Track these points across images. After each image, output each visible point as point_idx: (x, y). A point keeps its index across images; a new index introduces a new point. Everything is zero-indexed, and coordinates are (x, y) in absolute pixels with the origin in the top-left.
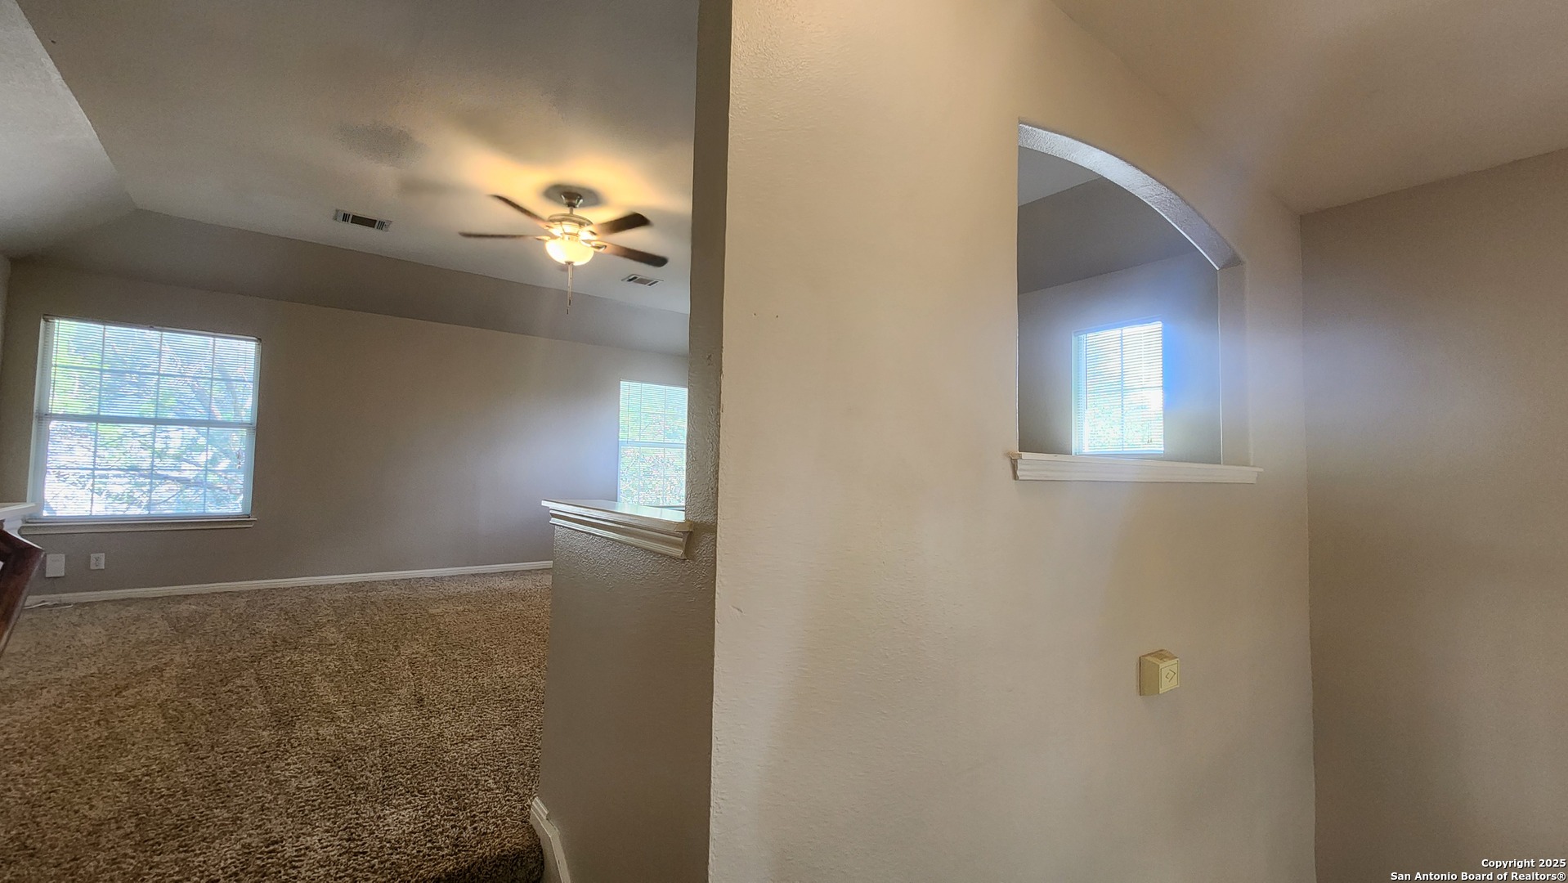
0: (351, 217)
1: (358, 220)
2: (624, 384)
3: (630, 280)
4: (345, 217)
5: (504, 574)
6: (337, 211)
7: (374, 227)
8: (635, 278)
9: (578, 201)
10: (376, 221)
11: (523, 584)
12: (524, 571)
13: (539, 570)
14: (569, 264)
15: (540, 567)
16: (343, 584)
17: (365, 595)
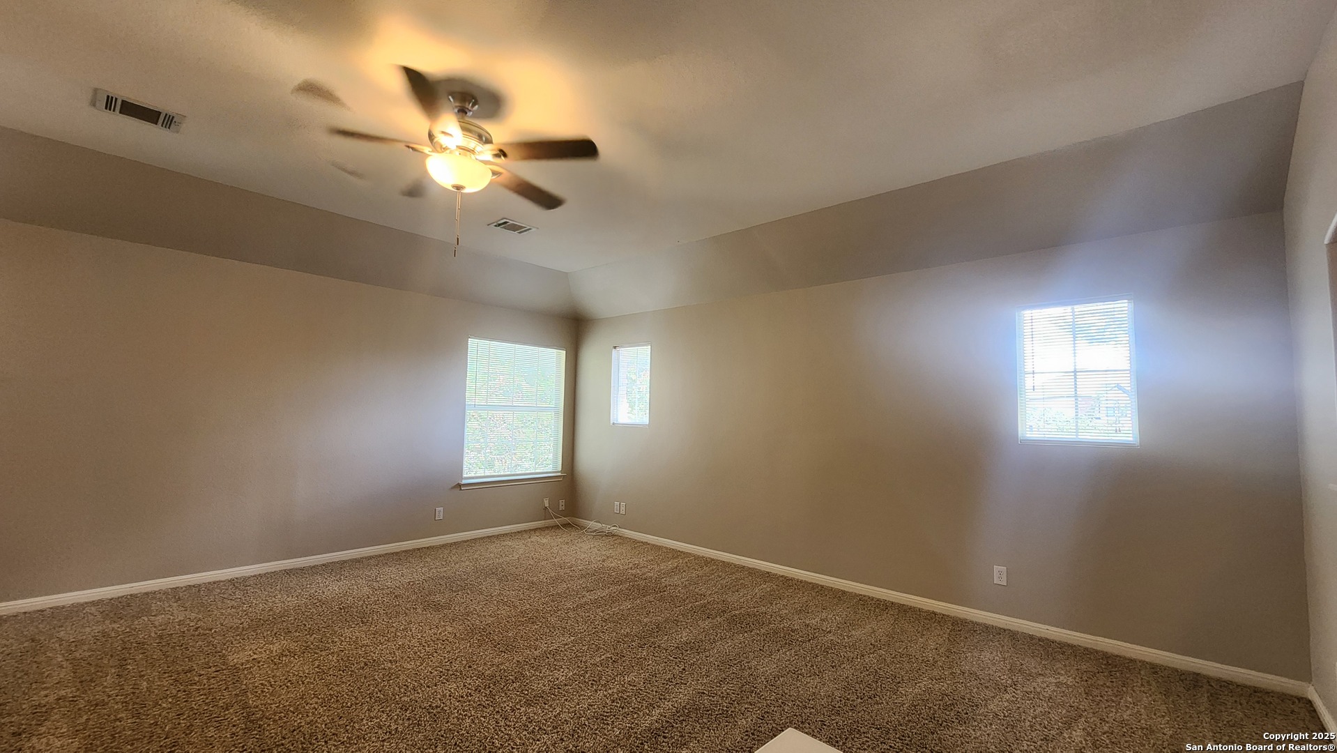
0: (119, 103)
1: (130, 109)
2: (472, 342)
3: (499, 225)
4: (110, 103)
5: (327, 568)
6: (96, 90)
7: (156, 123)
8: (505, 223)
9: (473, 106)
10: (159, 113)
11: (356, 587)
12: (351, 560)
13: (371, 558)
14: (457, 189)
15: (372, 554)
16: (93, 603)
17: (129, 627)
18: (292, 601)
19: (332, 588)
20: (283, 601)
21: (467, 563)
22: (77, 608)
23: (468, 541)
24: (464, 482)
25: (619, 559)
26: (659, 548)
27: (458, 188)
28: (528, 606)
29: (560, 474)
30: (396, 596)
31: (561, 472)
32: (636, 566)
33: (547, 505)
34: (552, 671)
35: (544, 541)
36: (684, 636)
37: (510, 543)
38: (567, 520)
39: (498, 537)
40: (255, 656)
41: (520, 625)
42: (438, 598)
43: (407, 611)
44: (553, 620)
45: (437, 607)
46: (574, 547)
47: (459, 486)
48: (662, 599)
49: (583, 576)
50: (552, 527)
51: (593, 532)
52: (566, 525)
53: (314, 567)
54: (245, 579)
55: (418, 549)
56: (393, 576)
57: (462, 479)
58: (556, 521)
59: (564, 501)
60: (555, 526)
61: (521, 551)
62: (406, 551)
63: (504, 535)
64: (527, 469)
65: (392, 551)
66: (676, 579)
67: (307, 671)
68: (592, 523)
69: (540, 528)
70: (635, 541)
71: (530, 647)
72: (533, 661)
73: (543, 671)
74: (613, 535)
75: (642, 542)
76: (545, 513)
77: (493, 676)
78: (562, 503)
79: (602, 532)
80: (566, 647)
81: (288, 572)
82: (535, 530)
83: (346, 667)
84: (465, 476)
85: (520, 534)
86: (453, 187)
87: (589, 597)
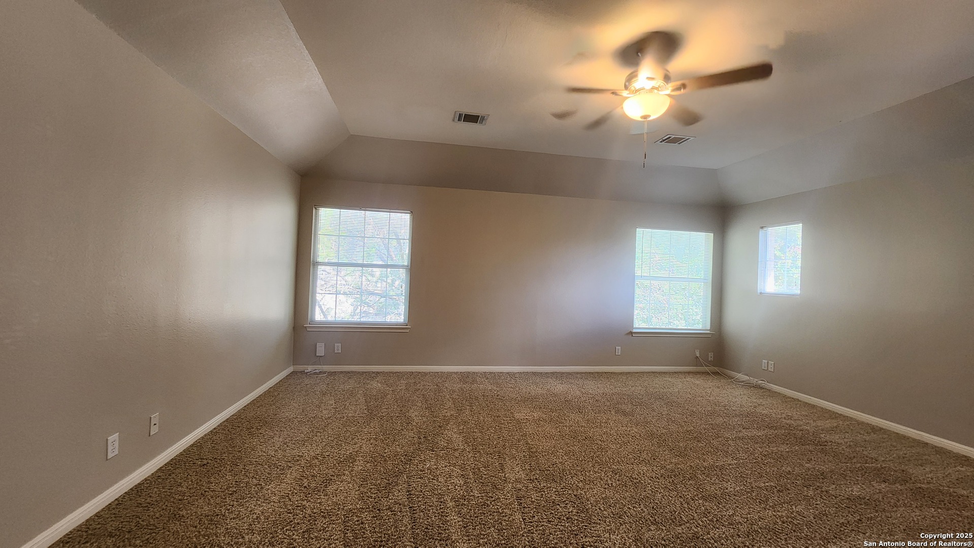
0: (463, 116)
1: (467, 118)
2: (639, 231)
3: (664, 140)
4: (460, 117)
6: (455, 113)
7: (477, 123)
8: (669, 138)
10: (479, 116)
11: (572, 390)
12: (567, 373)
13: (577, 373)
14: (645, 119)
15: (578, 371)
16: (456, 373)
17: (470, 387)
18: (540, 391)
19: (559, 387)
20: (535, 390)
21: (640, 388)
22: (450, 374)
23: (638, 373)
24: (634, 331)
25: (768, 408)
26: (813, 406)
27: (645, 117)
28: (692, 428)
29: (708, 332)
30: (596, 400)
31: (710, 330)
32: (791, 418)
33: (698, 355)
34: (721, 481)
35: (698, 382)
36: (856, 491)
37: (670, 379)
38: (716, 369)
39: (661, 373)
40: (527, 417)
41: (687, 440)
42: (624, 407)
43: (605, 412)
44: (715, 443)
45: (625, 414)
46: (725, 391)
47: (631, 333)
48: (822, 451)
49: (736, 416)
50: (703, 373)
51: (739, 382)
52: (716, 373)
53: (547, 373)
54: (514, 374)
55: (605, 373)
56: (593, 388)
57: (633, 328)
58: (706, 369)
59: (712, 353)
60: (706, 372)
61: (680, 386)
62: (598, 373)
63: (664, 373)
64: (678, 326)
65: (589, 371)
66: (836, 438)
67: (554, 433)
68: (739, 375)
69: (692, 372)
70: (785, 396)
71: (699, 458)
72: (703, 469)
73: (713, 479)
74: (762, 388)
75: (793, 398)
76: (697, 362)
77: (673, 471)
78: (711, 355)
79: (749, 383)
80: (731, 466)
81: (534, 374)
82: (689, 373)
83: (575, 436)
84: (634, 326)
85: (677, 374)
86: (642, 117)
87: (745, 433)
